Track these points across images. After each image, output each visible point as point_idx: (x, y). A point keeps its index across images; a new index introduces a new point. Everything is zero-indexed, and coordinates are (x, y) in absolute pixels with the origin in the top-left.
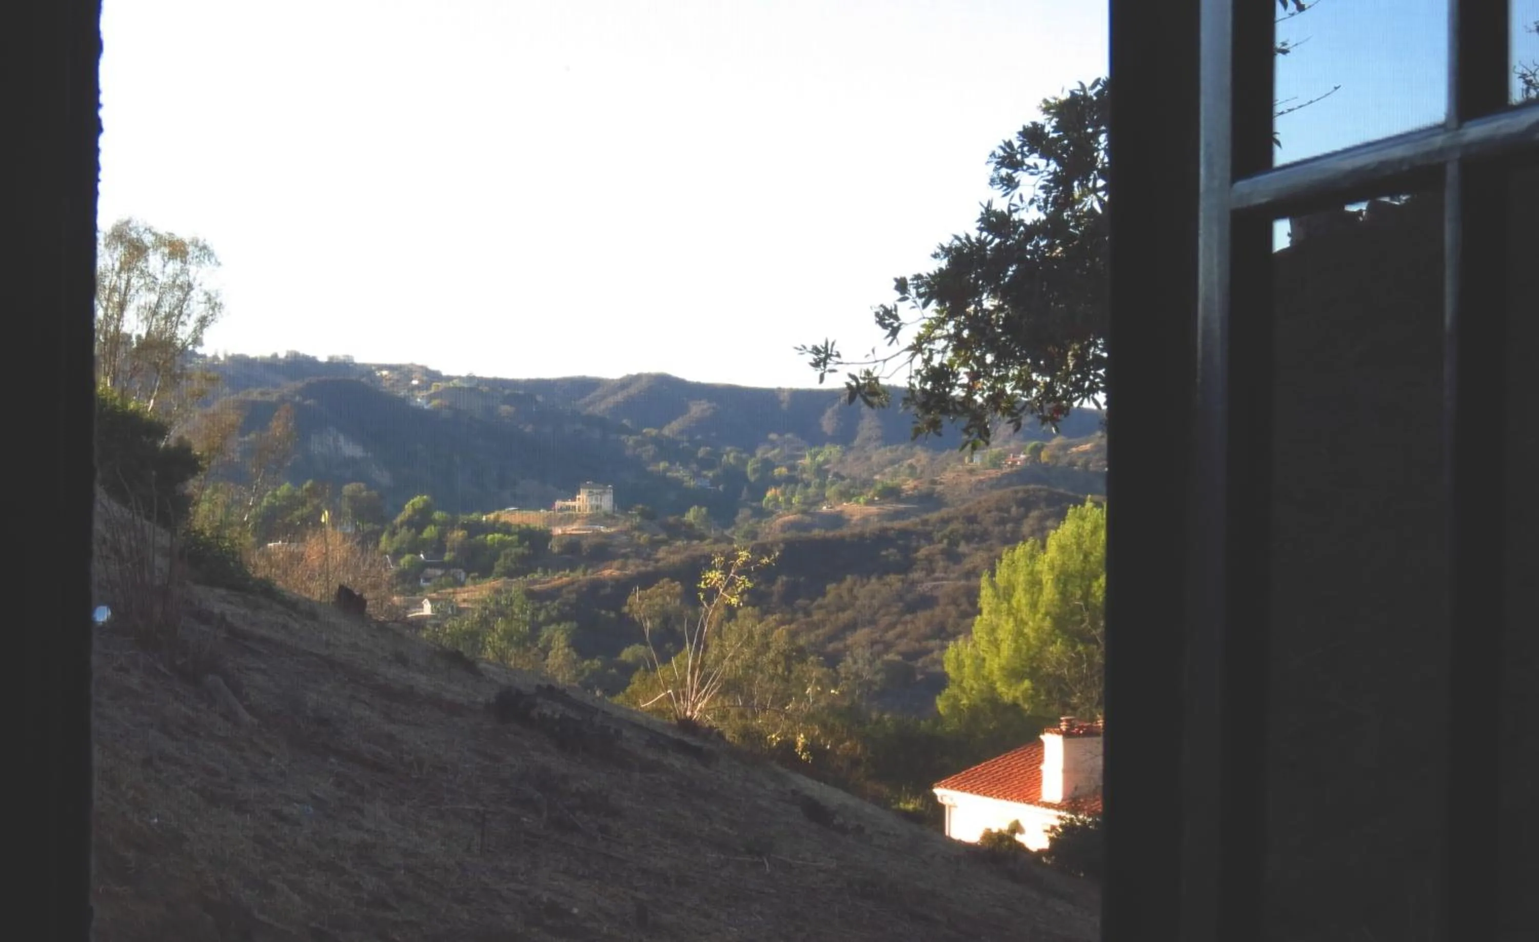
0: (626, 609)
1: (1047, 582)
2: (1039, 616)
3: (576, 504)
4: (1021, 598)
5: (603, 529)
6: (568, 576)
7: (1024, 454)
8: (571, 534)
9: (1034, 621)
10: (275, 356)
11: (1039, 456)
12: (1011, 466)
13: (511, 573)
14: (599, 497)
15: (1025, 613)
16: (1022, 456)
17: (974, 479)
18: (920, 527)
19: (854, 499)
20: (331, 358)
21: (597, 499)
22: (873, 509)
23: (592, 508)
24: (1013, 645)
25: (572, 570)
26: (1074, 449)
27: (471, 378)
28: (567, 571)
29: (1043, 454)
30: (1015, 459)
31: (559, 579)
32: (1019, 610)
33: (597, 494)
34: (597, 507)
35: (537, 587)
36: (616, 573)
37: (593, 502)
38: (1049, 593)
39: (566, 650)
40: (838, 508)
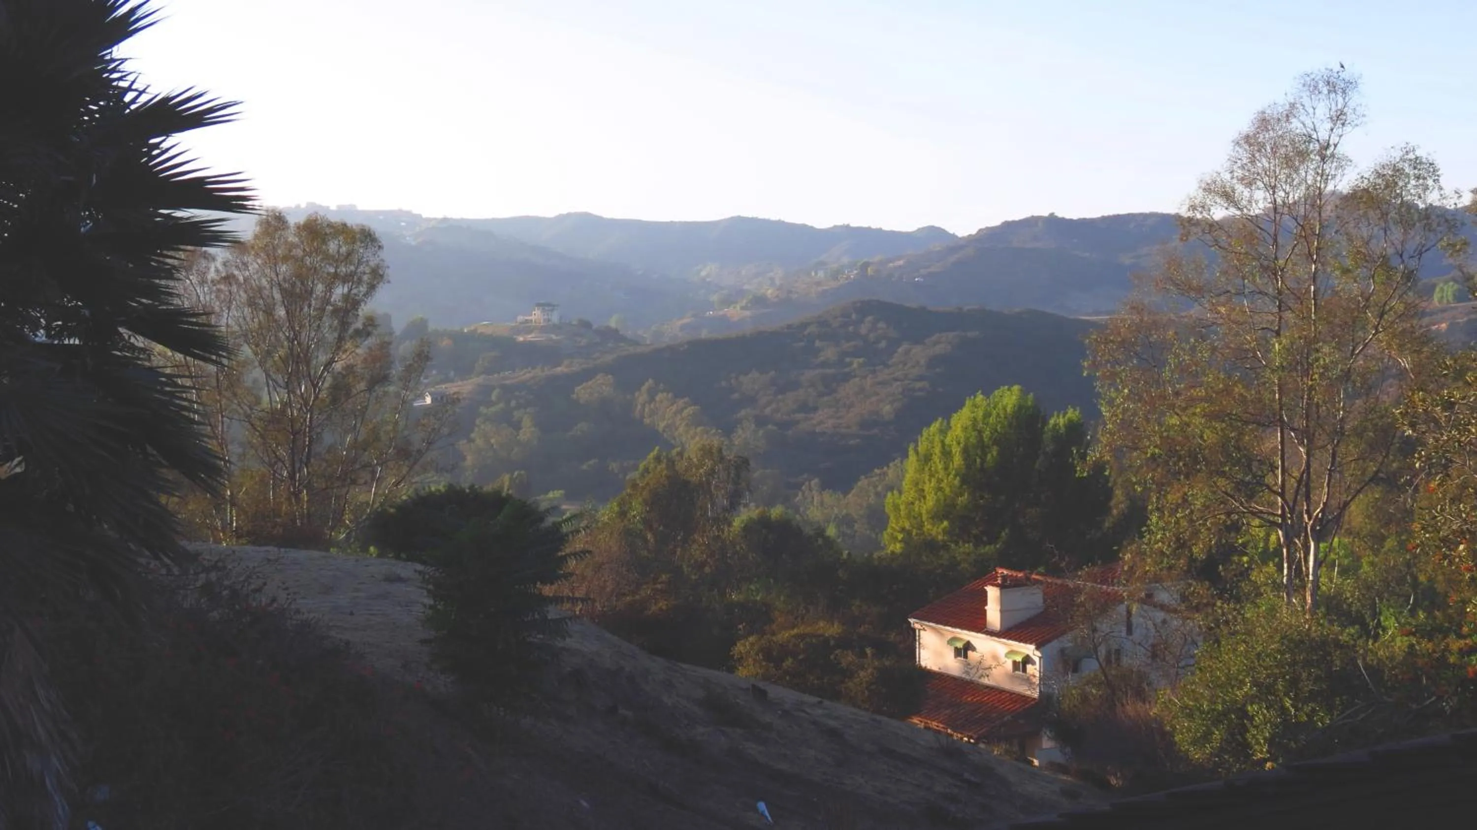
0: (575, 396)
1: (956, 453)
2: (951, 476)
3: (533, 318)
4: (938, 463)
5: (554, 337)
6: (530, 372)
7: (856, 270)
8: (530, 341)
9: (947, 479)
10: (298, 207)
11: (867, 270)
12: (847, 279)
13: (488, 371)
14: (550, 313)
15: (941, 474)
16: (855, 272)
17: (820, 289)
18: (786, 330)
19: (732, 306)
20: (339, 207)
21: (548, 315)
22: (747, 313)
23: (544, 320)
24: (935, 497)
25: (533, 368)
26: (891, 265)
27: (445, 220)
28: (530, 369)
29: (869, 269)
30: (850, 274)
31: (525, 375)
32: (937, 472)
33: (548, 310)
34: (549, 320)
35: (508, 382)
36: (565, 370)
37: (546, 317)
38: (958, 460)
39: (533, 429)
40: (721, 313)
